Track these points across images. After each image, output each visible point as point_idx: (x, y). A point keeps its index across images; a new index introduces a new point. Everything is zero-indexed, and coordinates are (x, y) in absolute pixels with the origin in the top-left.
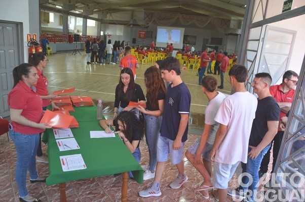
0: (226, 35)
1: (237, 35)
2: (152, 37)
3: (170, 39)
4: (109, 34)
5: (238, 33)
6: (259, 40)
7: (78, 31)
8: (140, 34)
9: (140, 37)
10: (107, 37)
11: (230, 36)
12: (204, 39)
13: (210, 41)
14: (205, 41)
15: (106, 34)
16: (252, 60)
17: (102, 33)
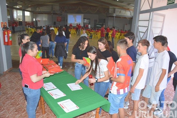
0: (107, 17)
1: (113, 17)
2: (64, 20)
3: (75, 21)
4: (39, 20)
5: (114, 16)
6: (149, 20)
7: (19, 19)
8: (58, 19)
9: (58, 21)
10: (38, 22)
11: (109, 18)
12: (95, 20)
13: (98, 21)
14: (96, 21)
15: (37, 20)
16: (145, 32)
17: (34, 20)
